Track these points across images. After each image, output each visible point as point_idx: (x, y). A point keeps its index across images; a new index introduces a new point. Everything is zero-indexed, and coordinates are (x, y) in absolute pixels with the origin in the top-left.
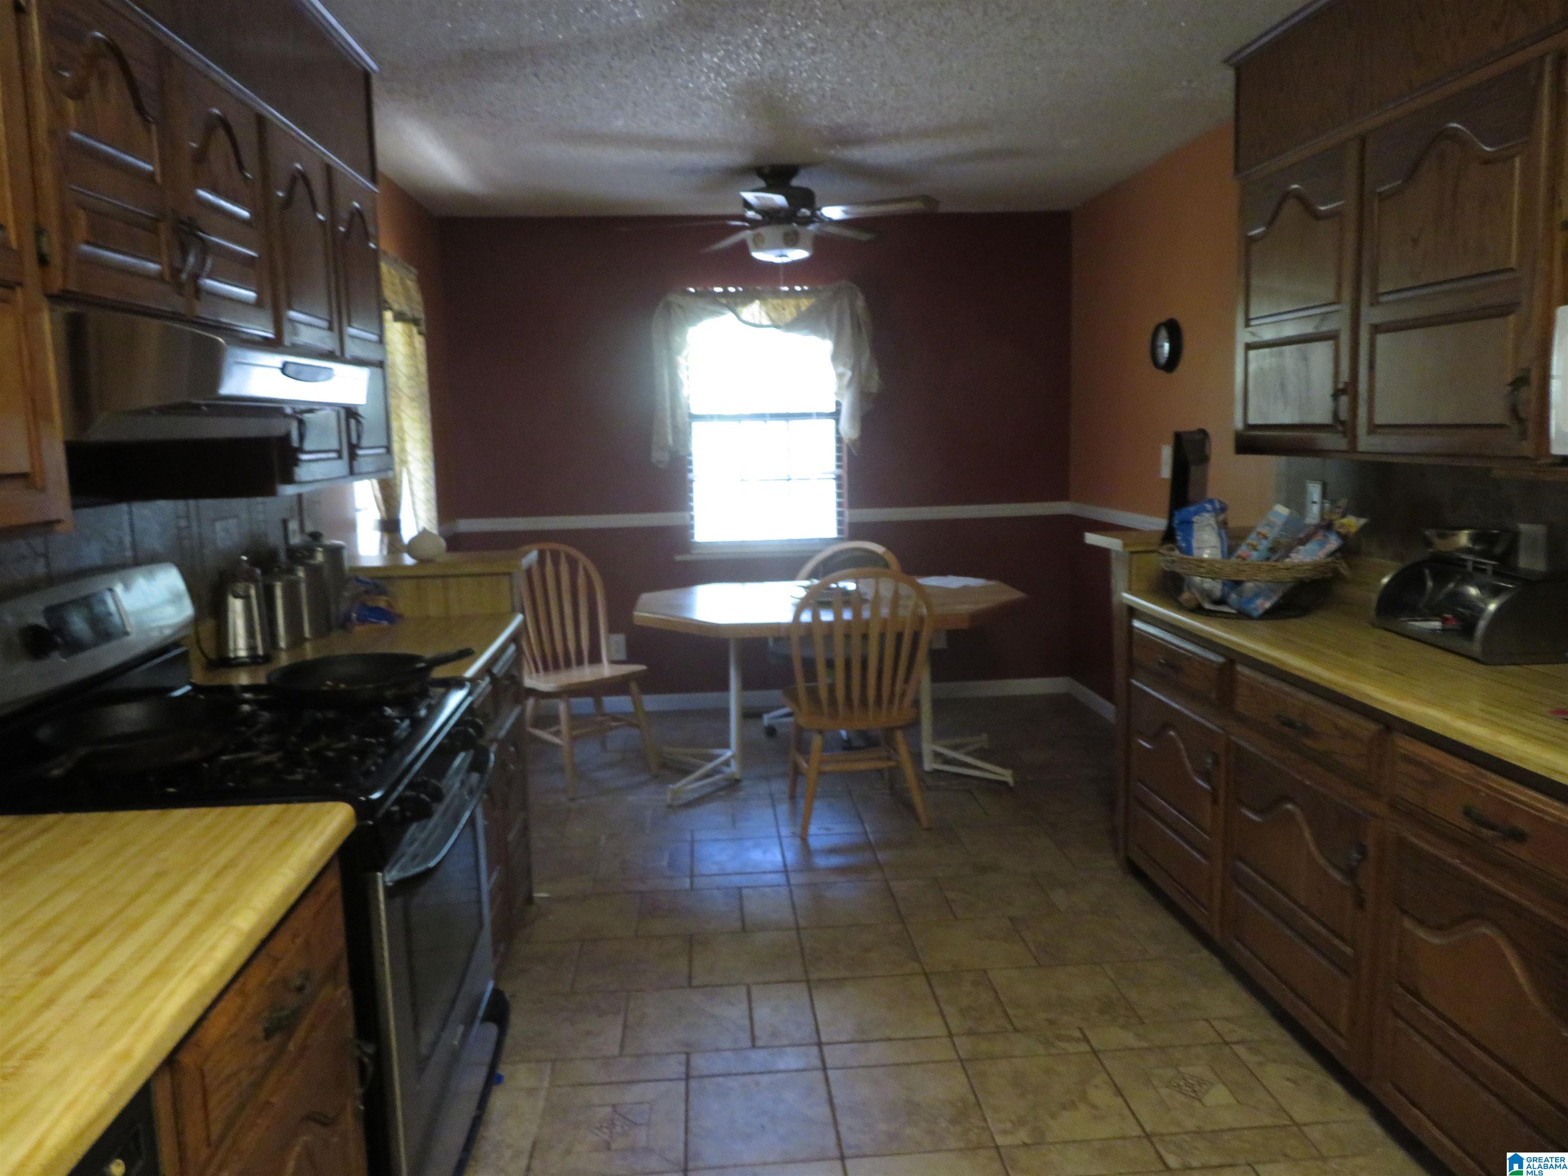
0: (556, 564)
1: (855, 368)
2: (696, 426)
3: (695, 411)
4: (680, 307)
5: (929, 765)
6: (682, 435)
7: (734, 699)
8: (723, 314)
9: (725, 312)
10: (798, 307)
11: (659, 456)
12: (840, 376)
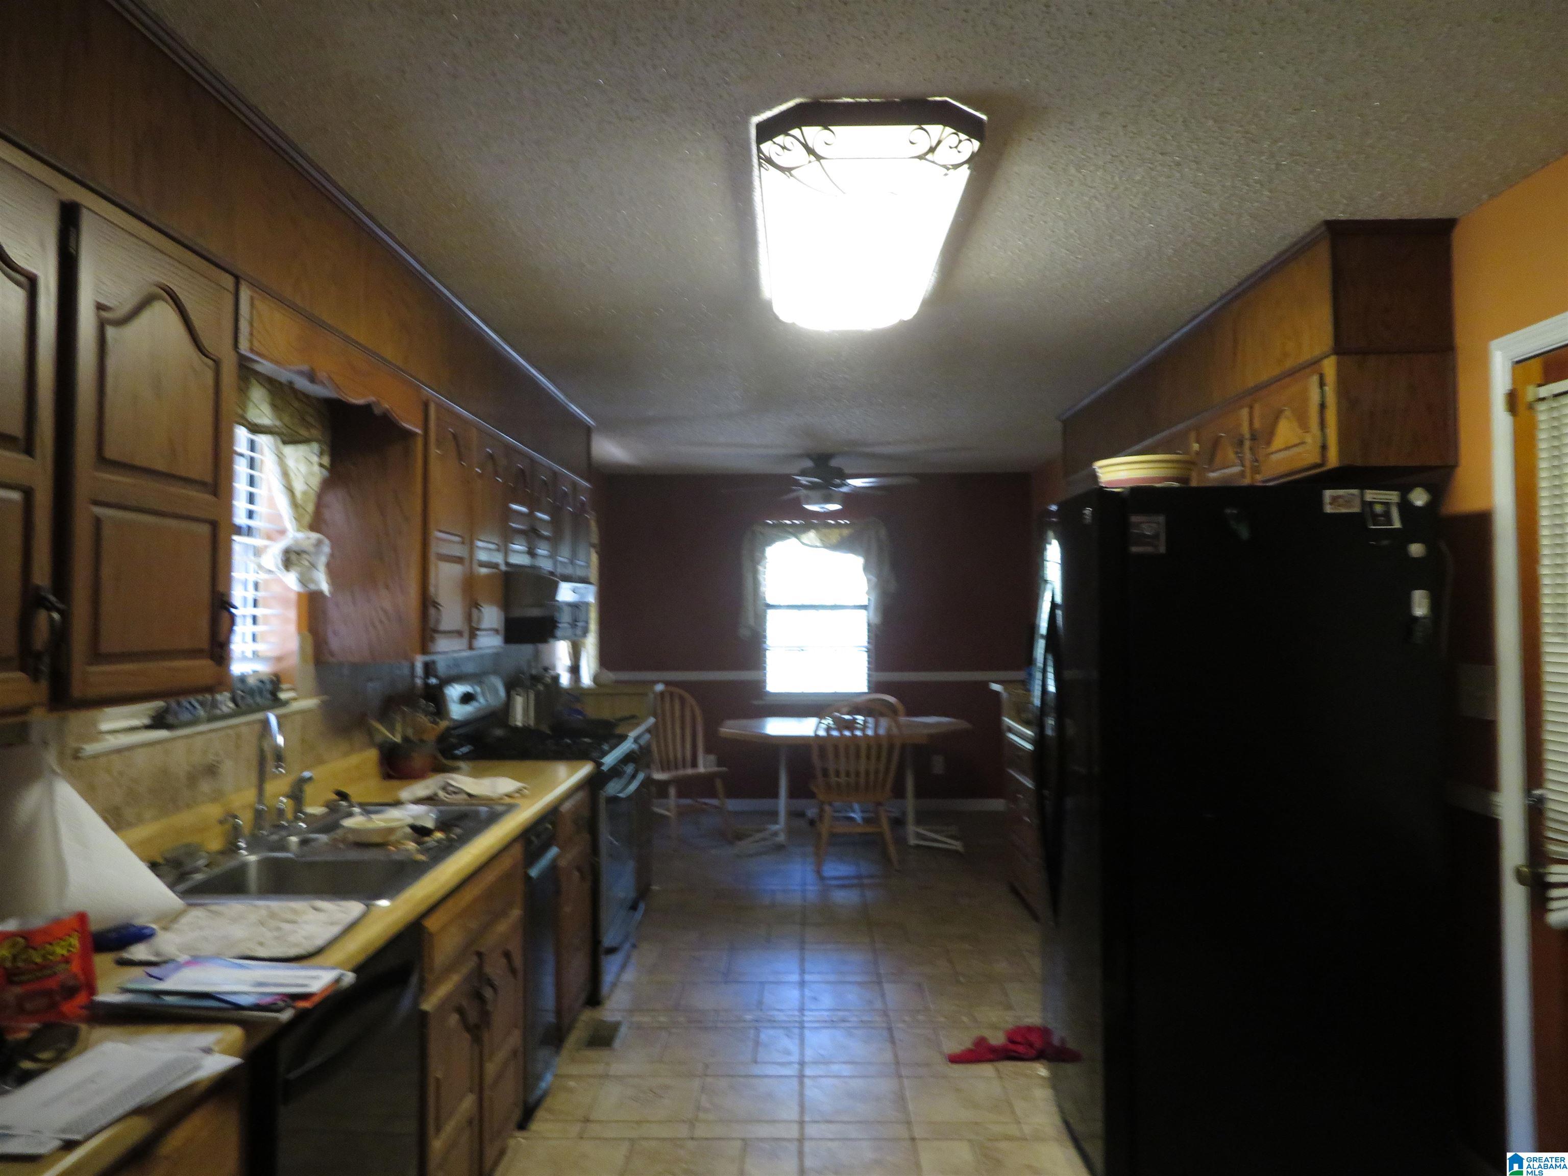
0: (672, 700)
1: (879, 576)
2: (770, 613)
3: (769, 600)
4: (761, 533)
5: (913, 841)
6: (761, 620)
7: (782, 803)
8: (789, 538)
9: (791, 537)
10: (840, 535)
11: (744, 632)
12: (869, 580)
